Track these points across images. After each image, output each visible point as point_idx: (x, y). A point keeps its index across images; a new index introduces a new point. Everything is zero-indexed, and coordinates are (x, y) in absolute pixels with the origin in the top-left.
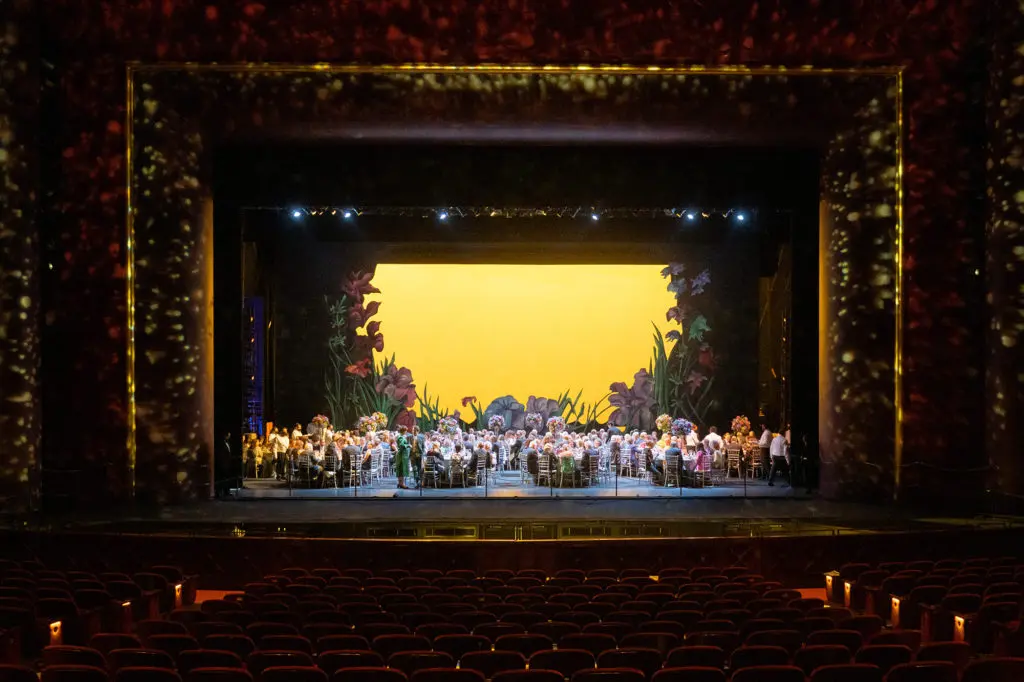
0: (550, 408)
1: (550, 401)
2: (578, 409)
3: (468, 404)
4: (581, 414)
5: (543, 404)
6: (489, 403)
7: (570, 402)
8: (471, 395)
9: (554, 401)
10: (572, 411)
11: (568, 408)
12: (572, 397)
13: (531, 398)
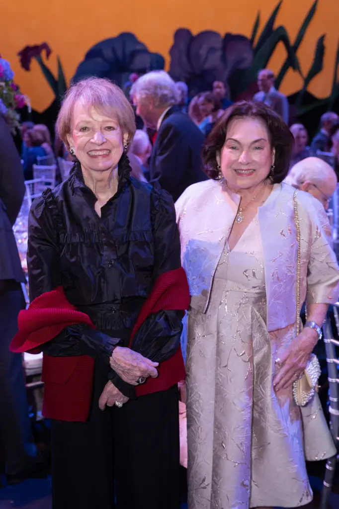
0: (231, 59)
1: (230, 38)
2: (306, 56)
3: (34, 64)
4: (317, 67)
5: (212, 50)
6: (81, 58)
7: (285, 40)
8: (39, 42)
9: (240, 38)
10: (291, 62)
11: (280, 54)
12: (290, 22)
13: (181, 34)
